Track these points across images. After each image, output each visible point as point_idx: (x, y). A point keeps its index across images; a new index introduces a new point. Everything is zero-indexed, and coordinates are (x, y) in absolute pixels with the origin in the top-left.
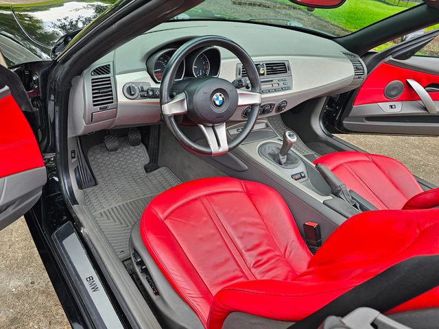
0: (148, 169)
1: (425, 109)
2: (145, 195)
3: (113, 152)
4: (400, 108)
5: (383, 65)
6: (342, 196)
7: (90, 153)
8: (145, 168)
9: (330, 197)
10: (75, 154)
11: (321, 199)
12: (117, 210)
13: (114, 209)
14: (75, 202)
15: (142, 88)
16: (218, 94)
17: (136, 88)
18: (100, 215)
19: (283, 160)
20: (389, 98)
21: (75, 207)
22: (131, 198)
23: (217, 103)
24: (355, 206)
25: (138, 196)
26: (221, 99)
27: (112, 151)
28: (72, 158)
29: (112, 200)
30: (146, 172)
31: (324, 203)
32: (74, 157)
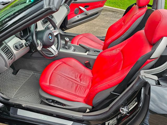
1: (86, 14)
2: (23, 82)
4: (80, 16)
5: (71, 4)
6: (90, 50)
8: (13, 74)
9: (88, 52)
11: (86, 54)
15: (19, 44)
16: (50, 35)
17: (18, 45)
19: (67, 47)
20: (76, 14)
23: (50, 38)
24: (95, 51)
25: (21, 84)
26: (51, 37)
31: (87, 55)
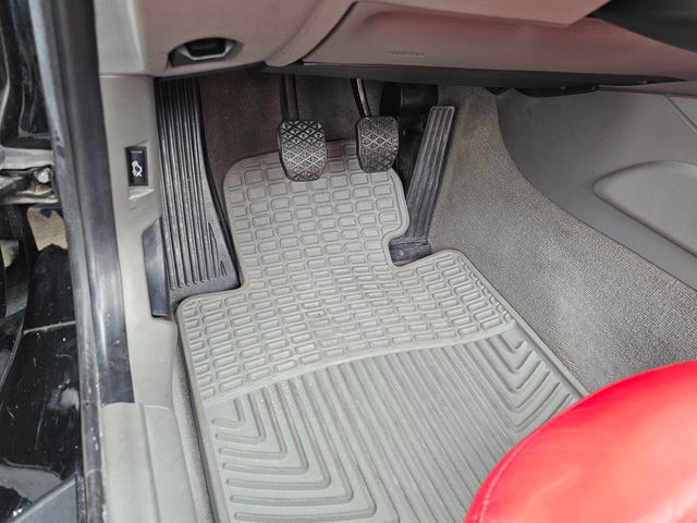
0: (401, 252)
2: (392, 342)
3: (302, 185)
7: (232, 180)
8: (391, 248)
10: (143, 163)
12: (295, 396)
13: (286, 389)
14: (120, 385)
18: (231, 415)
21: (111, 416)
22: (346, 351)
25: (369, 346)
27: (299, 177)
28: (132, 181)
29: (281, 349)
30: (394, 260)
32: (144, 181)
